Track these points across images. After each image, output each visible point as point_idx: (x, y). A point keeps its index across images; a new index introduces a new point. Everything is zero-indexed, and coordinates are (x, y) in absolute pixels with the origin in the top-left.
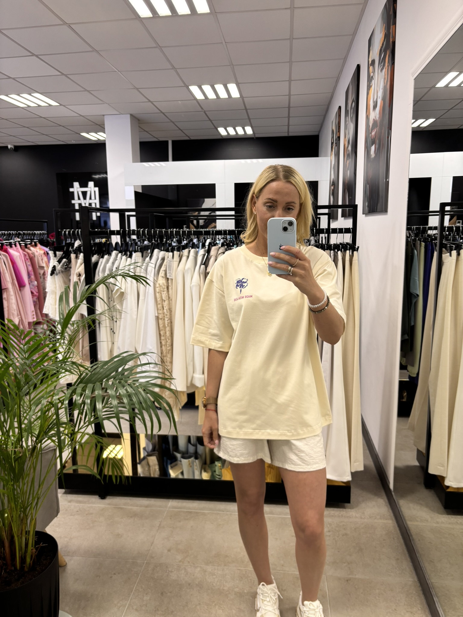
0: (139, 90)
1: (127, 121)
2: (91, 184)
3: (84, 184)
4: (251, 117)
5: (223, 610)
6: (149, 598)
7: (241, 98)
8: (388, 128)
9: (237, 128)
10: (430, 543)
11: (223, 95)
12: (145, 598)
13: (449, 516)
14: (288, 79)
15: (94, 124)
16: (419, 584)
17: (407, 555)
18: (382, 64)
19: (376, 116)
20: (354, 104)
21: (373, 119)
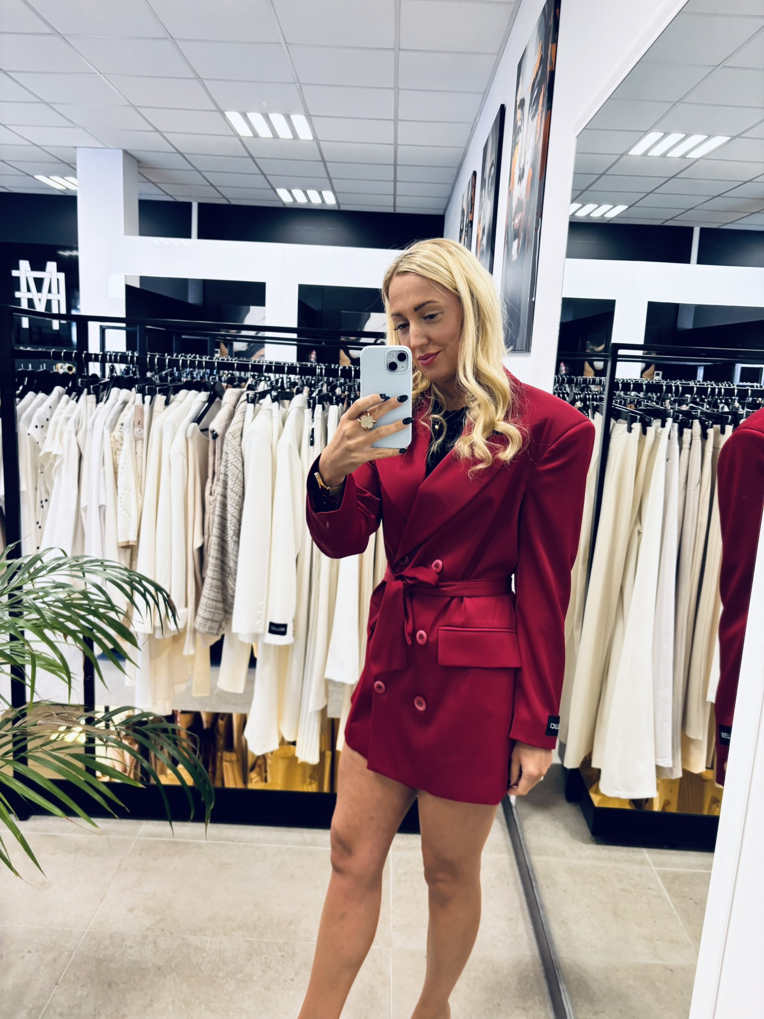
0: (138, 109)
1: (118, 161)
2: (52, 266)
3: (38, 265)
4: (332, 175)
5: (212, 1011)
6: (85, 993)
7: (315, 142)
8: (537, 214)
9: (309, 192)
10: (565, 891)
11: (284, 133)
12: (79, 993)
13: (600, 847)
14: (393, 118)
15: (60, 162)
16: (540, 961)
17: (527, 912)
18: (534, 107)
19: (521, 194)
20: (493, 170)
21: (518, 198)
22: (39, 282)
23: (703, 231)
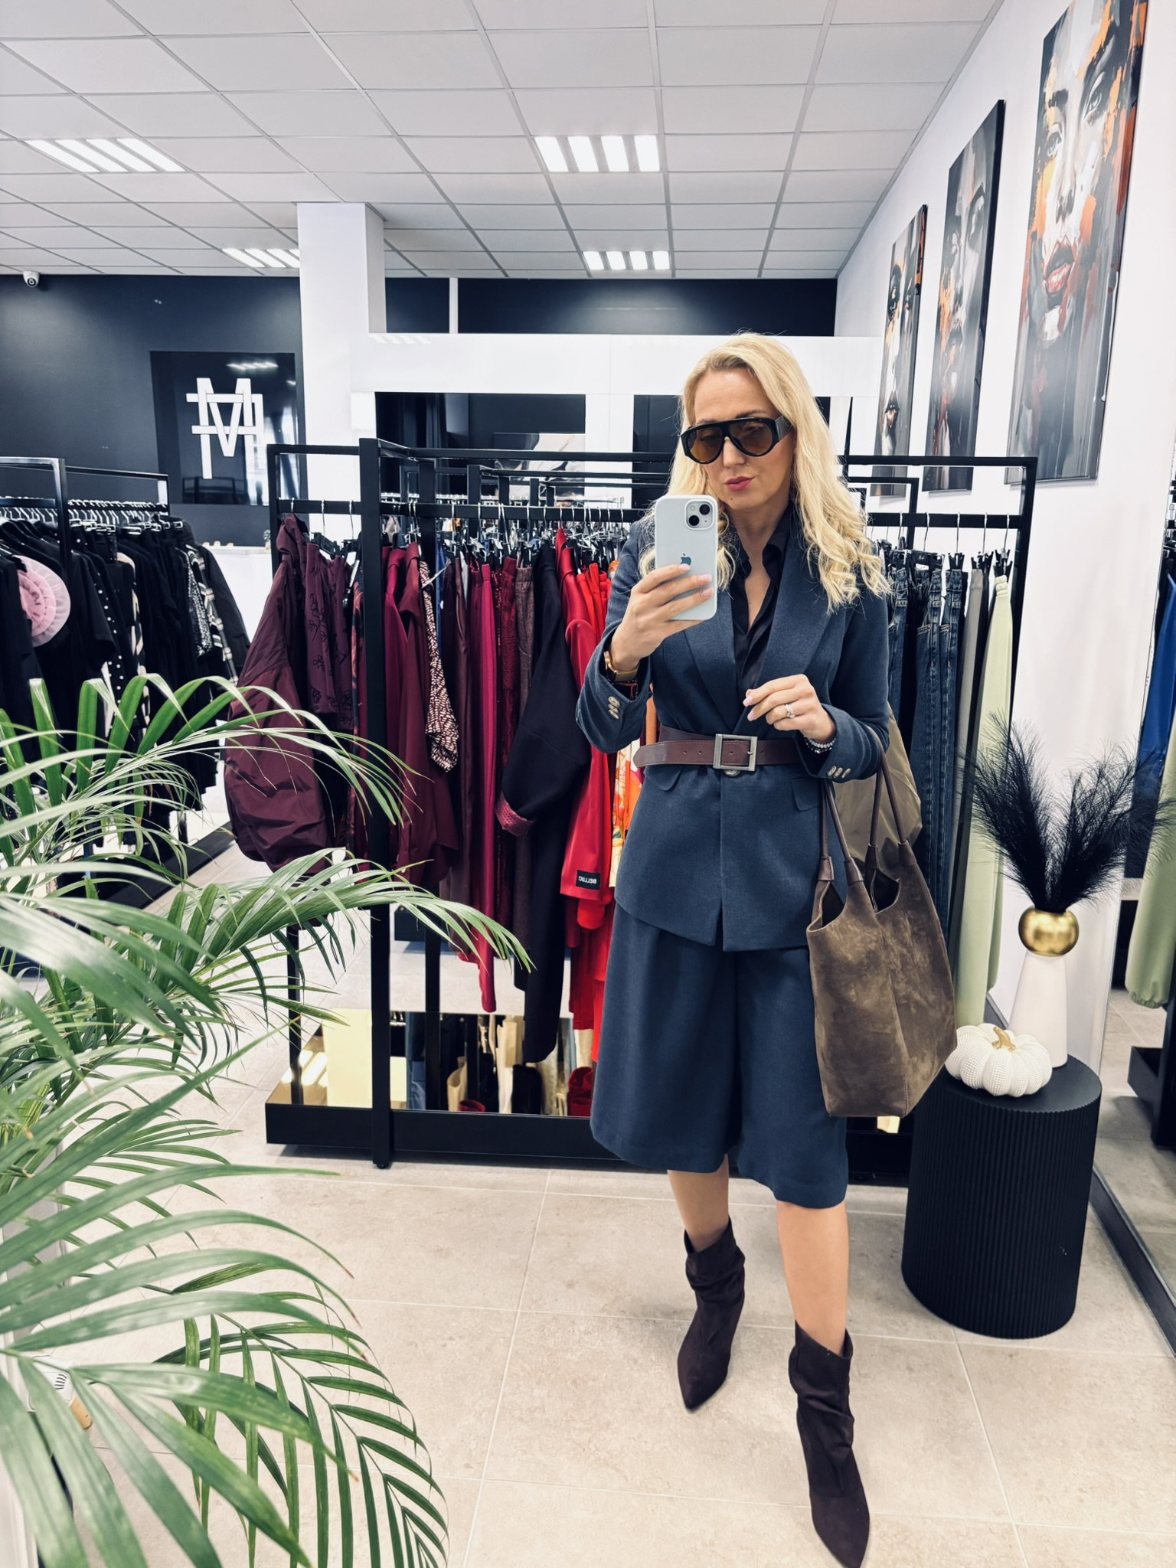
0: (404, 139)
1: (356, 223)
2: (244, 385)
3: (225, 384)
4: (674, 226)
6: (545, 1393)
7: (661, 175)
8: (1112, 266)
9: (632, 254)
11: (617, 162)
15: (267, 226)
18: (1095, 103)
19: (1066, 236)
20: (981, 201)
21: (1058, 242)
22: (226, 410)
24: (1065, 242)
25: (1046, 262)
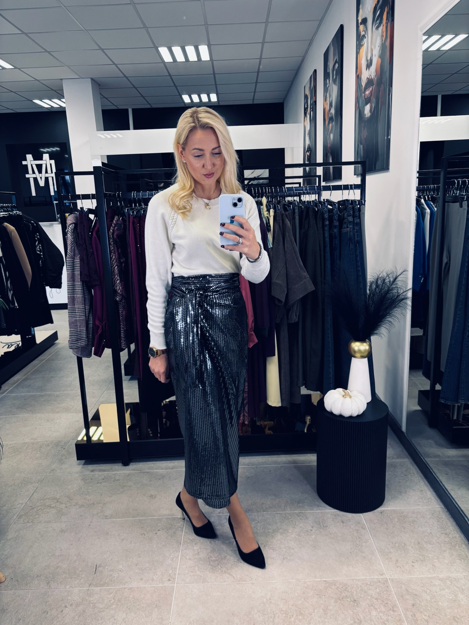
0: (105, 50)
2: (46, 156)
3: (38, 156)
7: (210, 62)
8: (389, 85)
9: (202, 95)
11: (193, 57)
12: (195, 548)
14: (262, 41)
15: (51, 90)
18: (378, 22)
19: (370, 75)
20: (337, 65)
21: (367, 78)
22: (39, 167)
23: (443, 97)
24: (370, 78)
25: (364, 86)
